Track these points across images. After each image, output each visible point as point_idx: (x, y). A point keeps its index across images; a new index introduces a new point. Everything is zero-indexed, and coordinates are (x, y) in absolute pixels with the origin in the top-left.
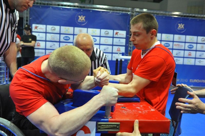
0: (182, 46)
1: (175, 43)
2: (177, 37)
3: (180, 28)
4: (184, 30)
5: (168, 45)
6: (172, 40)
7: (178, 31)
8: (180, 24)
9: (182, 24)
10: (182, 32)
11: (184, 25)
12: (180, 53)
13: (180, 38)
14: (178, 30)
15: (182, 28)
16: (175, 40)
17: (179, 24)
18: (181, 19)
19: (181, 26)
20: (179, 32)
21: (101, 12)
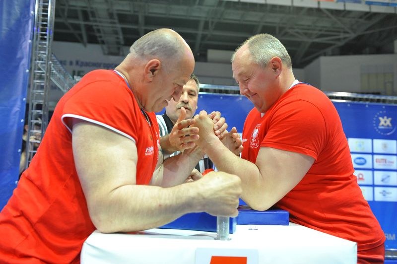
0: (392, 162)
1: (376, 157)
2: (379, 144)
3: (383, 125)
4: (392, 130)
5: (362, 161)
6: (370, 151)
7: (379, 132)
8: (383, 118)
9: (388, 118)
10: (389, 134)
11: (390, 119)
12: (389, 176)
13: (385, 146)
14: (379, 129)
15: (388, 126)
16: (375, 151)
17: (381, 118)
18: (384, 107)
19: (385, 122)
20: (382, 134)
21: (221, 98)
